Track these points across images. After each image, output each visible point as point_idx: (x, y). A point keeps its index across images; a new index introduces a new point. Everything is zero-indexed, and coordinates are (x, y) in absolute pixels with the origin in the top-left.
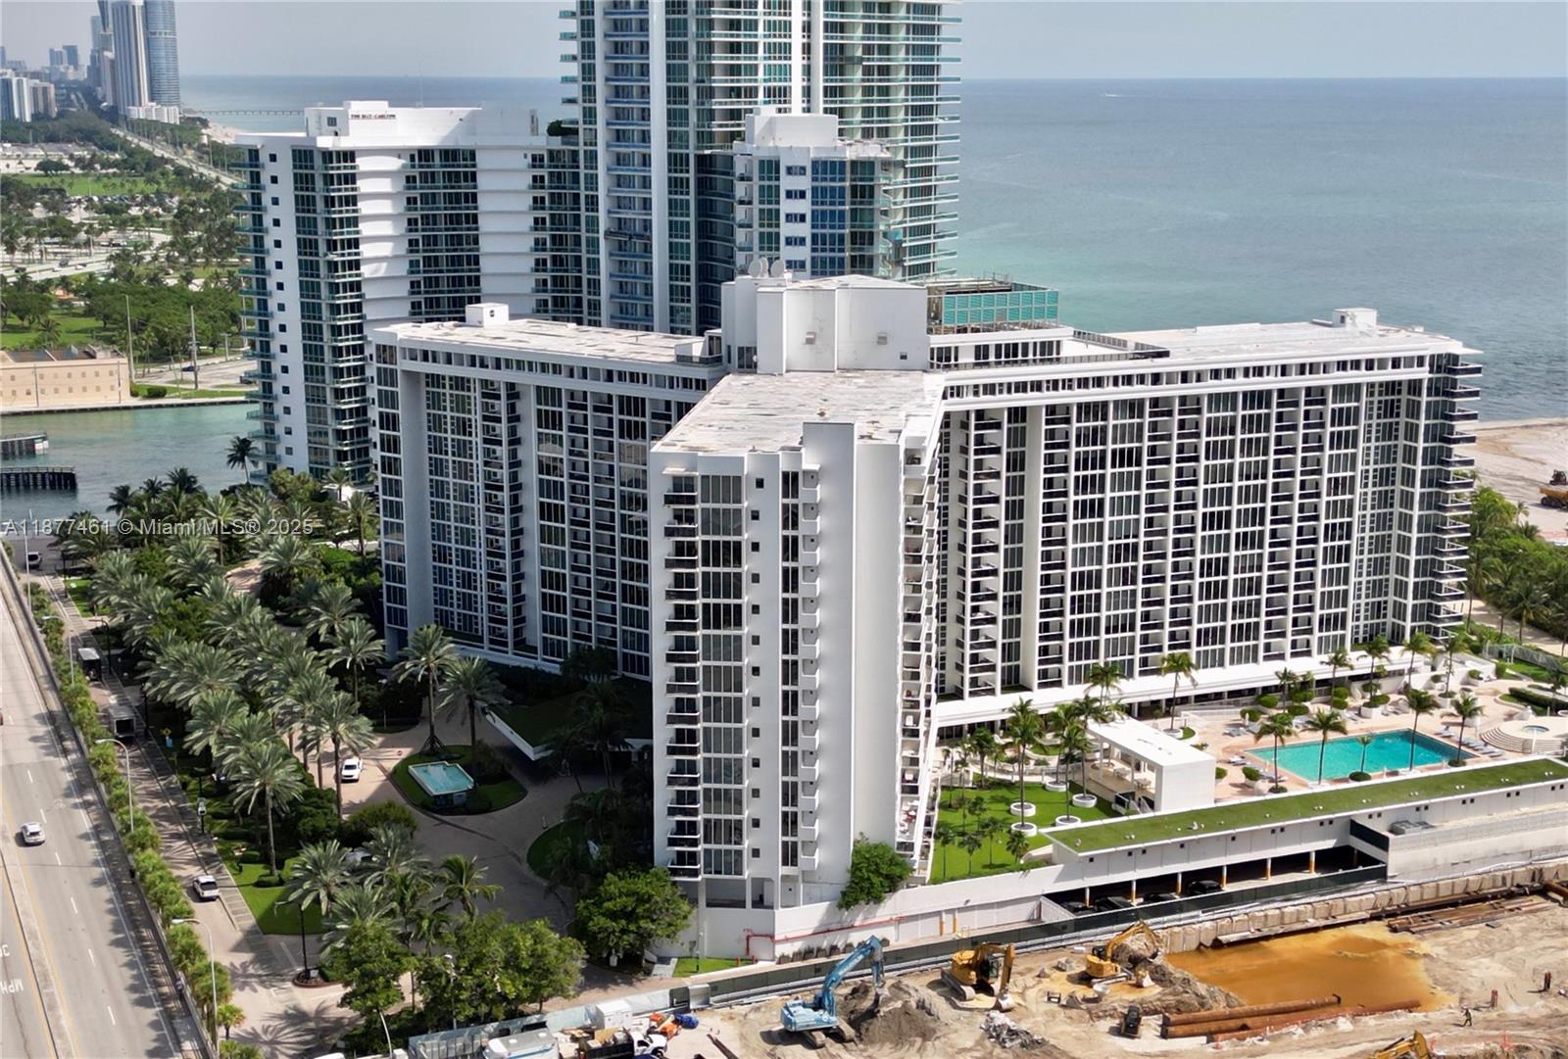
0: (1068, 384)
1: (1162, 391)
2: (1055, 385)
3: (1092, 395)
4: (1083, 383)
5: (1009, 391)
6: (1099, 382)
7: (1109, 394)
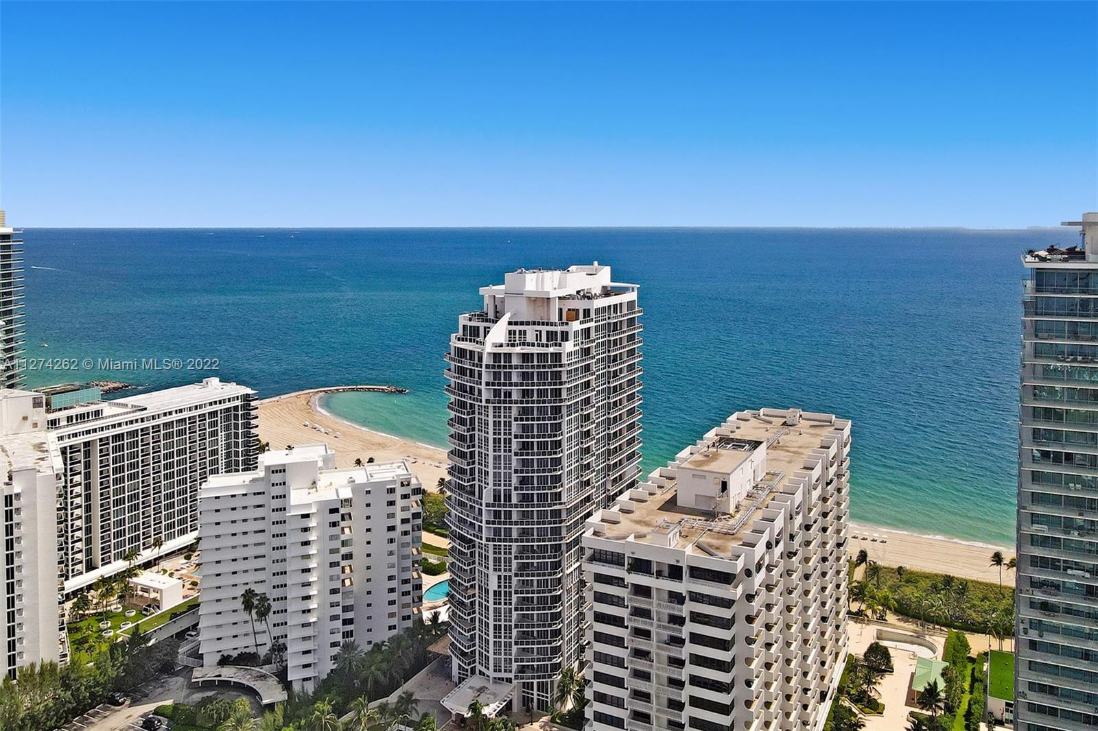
0: (107, 428)
1: (146, 424)
2: (102, 429)
3: (118, 431)
4: (114, 426)
5: (83, 435)
6: (120, 425)
7: (124, 429)
